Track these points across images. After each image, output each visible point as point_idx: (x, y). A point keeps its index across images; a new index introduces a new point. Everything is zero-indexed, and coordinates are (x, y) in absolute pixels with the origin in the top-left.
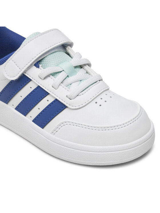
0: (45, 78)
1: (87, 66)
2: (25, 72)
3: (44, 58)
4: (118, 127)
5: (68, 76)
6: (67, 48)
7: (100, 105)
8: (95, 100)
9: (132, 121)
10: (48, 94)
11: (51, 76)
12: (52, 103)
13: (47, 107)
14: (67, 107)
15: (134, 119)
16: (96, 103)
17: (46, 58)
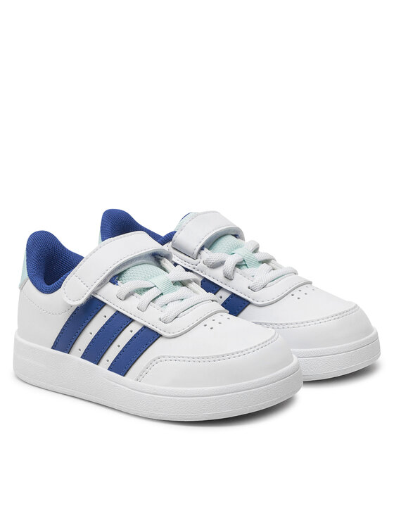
0: (126, 298)
1: (194, 283)
2: (95, 292)
3: (125, 271)
4: (239, 354)
5: (162, 294)
6: (162, 262)
7: (212, 328)
8: (204, 323)
9: (260, 346)
10: (132, 320)
11: (136, 294)
12: (138, 333)
13: (131, 340)
14: (161, 336)
15: (264, 344)
16: (205, 325)
17: (128, 272)
